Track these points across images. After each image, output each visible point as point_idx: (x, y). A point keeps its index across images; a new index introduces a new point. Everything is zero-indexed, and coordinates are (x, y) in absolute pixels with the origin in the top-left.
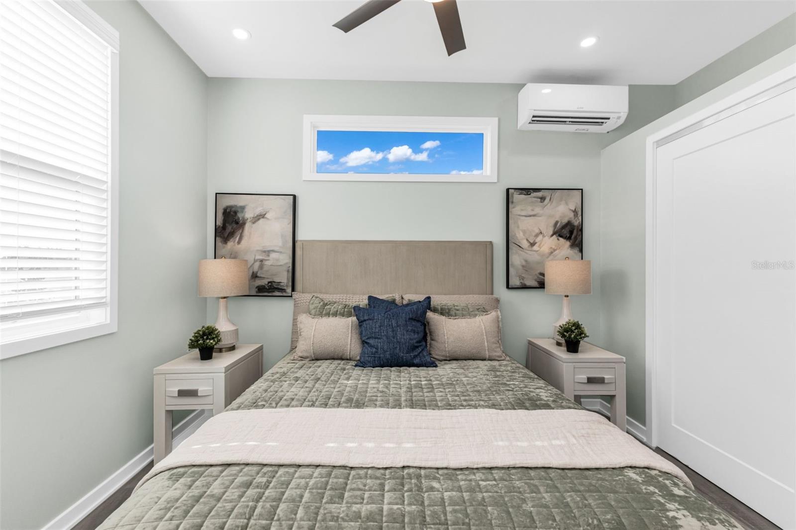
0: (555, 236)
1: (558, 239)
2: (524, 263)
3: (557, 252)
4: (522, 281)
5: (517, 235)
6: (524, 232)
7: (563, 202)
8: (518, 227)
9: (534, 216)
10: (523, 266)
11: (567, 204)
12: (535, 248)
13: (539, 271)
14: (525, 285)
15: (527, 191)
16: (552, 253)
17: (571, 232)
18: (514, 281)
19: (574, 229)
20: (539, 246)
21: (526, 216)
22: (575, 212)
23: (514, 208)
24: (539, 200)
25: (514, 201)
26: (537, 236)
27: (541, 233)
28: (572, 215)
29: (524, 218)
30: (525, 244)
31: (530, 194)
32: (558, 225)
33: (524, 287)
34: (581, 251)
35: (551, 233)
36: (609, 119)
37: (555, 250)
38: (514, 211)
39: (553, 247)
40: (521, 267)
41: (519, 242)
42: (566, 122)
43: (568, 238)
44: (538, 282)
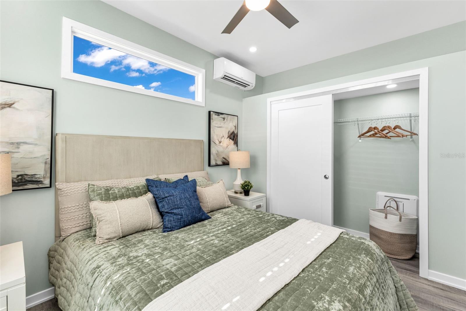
0: (228, 138)
1: (230, 140)
2: (217, 152)
3: (229, 146)
4: (216, 162)
5: (214, 137)
6: (217, 135)
7: (231, 122)
8: (214, 133)
9: (221, 127)
10: (216, 154)
11: (233, 123)
12: (221, 144)
13: (222, 157)
14: (217, 164)
15: (218, 114)
16: (227, 147)
17: (234, 137)
18: (213, 162)
19: (235, 135)
20: (223, 143)
21: (218, 127)
22: (235, 127)
23: (213, 122)
24: (223, 119)
25: (213, 118)
26: (222, 138)
27: (223, 136)
28: (234, 128)
29: (217, 128)
30: (217, 142)
31: (219, 116)
32: (230, 133)
33: (217, 165)
34: (237, 146)
35: (227, 137)
36: (249, 85)
37: (228, 145)
38: (213, 124)
39: (228, 144)
40: (215, 155)
41: (215, 141)
42: (234, 82)
43: (233, 140)
44: (222, 162)
